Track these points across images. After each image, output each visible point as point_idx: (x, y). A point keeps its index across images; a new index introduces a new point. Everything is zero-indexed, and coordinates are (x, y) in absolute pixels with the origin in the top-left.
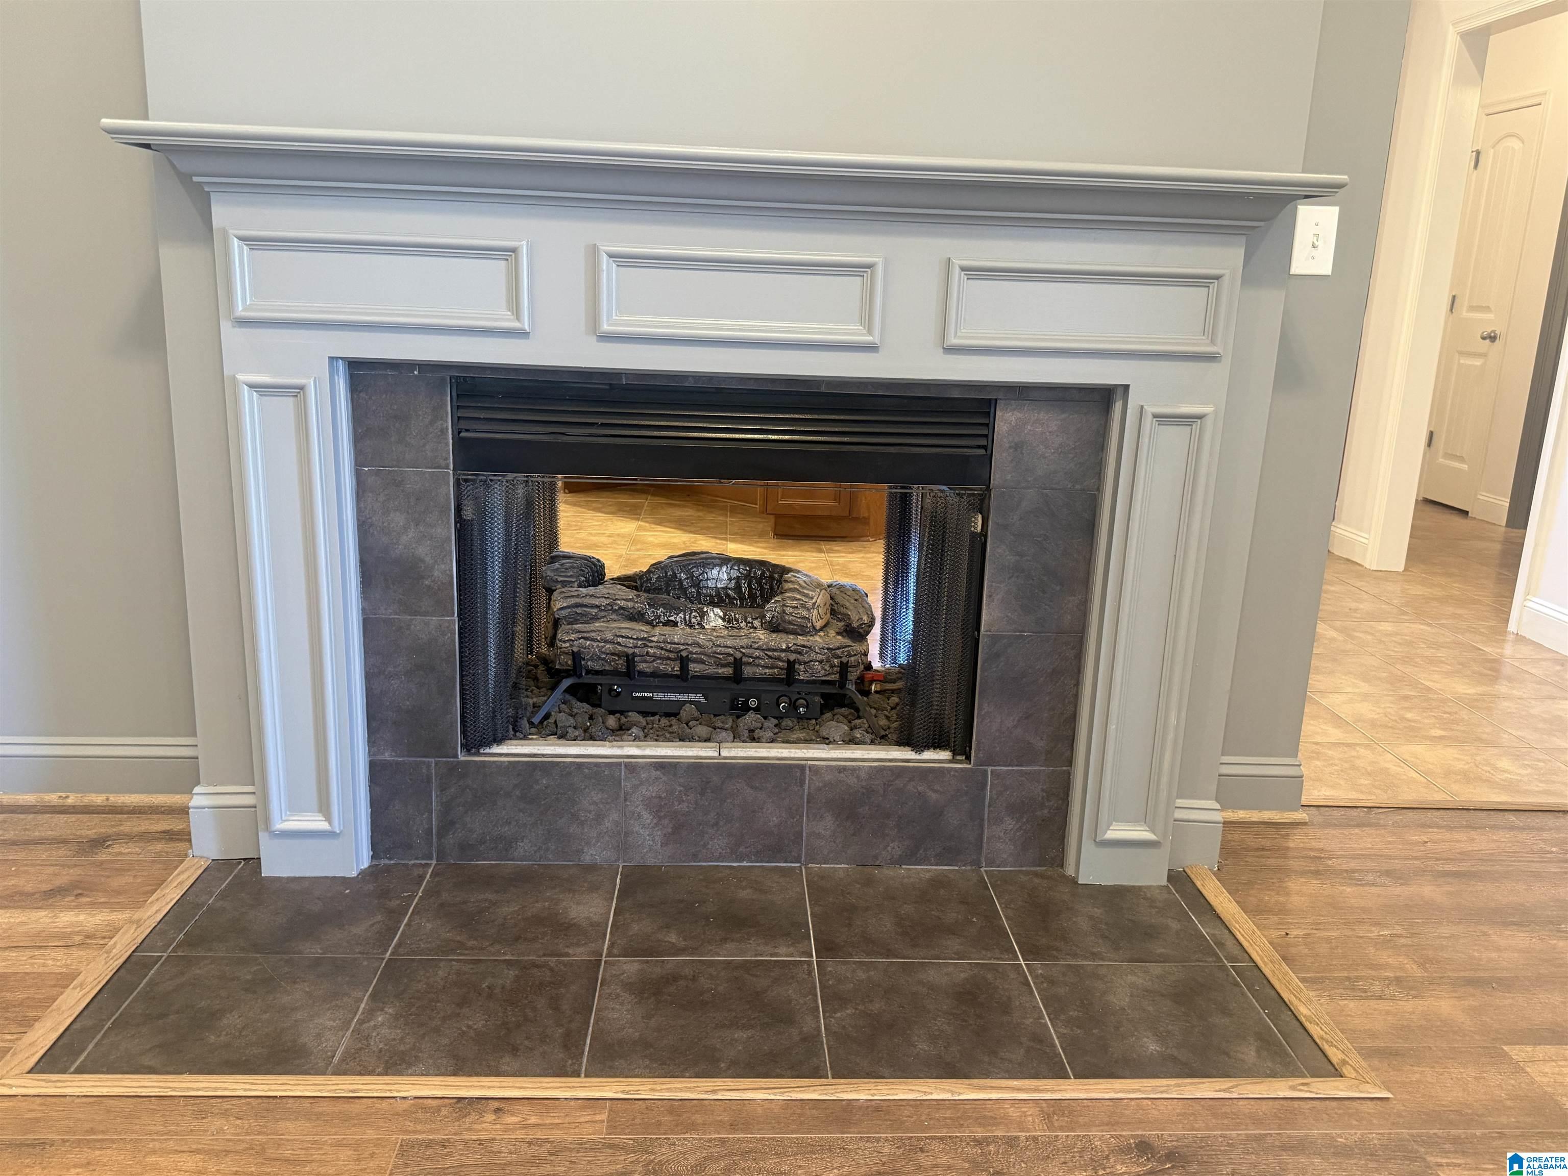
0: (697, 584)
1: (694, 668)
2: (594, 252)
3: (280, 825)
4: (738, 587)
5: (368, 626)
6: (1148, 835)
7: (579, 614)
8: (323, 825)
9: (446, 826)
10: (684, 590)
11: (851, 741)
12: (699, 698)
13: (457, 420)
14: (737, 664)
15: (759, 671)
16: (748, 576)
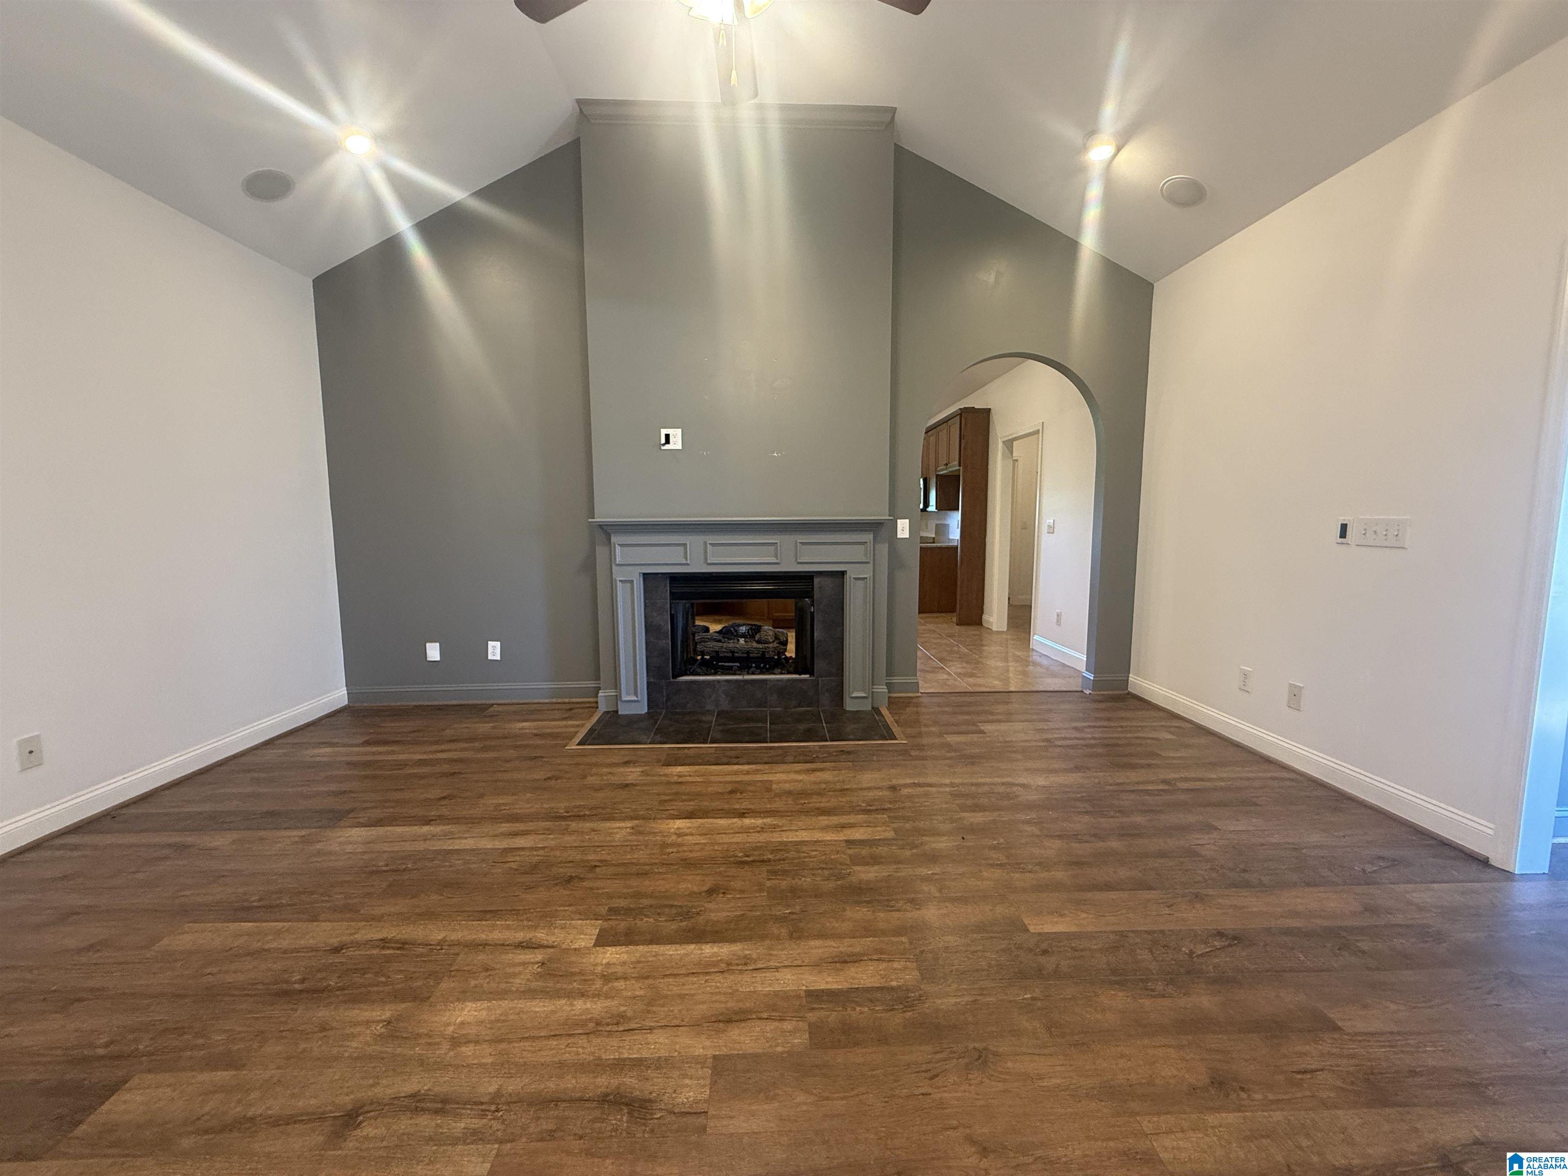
0: (736, 631)
1: (736, 655)
2: (705, 543)
3: (624, 699)
4: (748, 633)
5: (647, 644)
6: (864, 695)
7: (703, 640)
8: (636, 699)
9: (668, 699)
10: (732, 633)
11: (781, 673)
12: (738, 664)
13: (670, 587)
14: (748, 653)
15: (755, 655)
16: (751, 629)
